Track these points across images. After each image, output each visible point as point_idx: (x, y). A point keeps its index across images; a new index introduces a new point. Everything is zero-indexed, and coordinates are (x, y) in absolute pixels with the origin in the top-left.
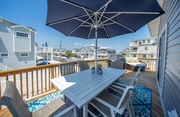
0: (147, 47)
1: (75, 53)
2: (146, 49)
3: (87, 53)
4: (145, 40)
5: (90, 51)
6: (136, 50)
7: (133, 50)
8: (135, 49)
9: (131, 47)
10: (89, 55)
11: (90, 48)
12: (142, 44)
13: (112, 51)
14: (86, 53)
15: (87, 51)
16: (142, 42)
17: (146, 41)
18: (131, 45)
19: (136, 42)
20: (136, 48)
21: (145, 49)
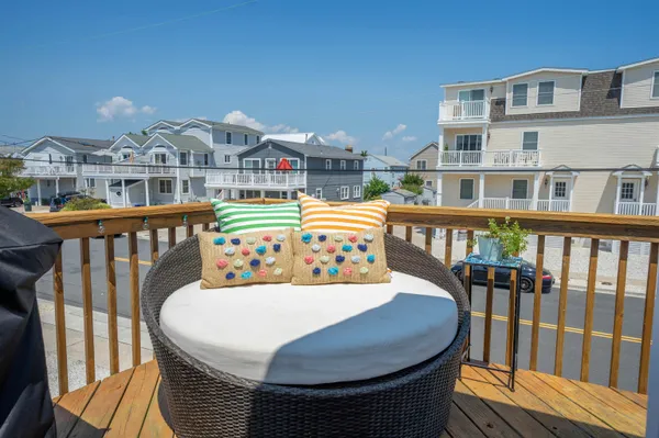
0: (536, 133)
1: (64, 171)
2: (530, 142)
3: (162, 174)
4: (525, 86)
5: (183, 161)
6: (473, 148)
7: (459, 148)
8: (469, 143)
9: (448, 131)
10: (179, 187)
11: (189, 132)
12: (510, 110)
13: (336, 161)
14: (146, 176)
15: (164, 158)
16: (509, 96)
17: (533, 93)
18: (446, 115)
19: (478, 94)
20: (474, 137)
21: (526, 147)
